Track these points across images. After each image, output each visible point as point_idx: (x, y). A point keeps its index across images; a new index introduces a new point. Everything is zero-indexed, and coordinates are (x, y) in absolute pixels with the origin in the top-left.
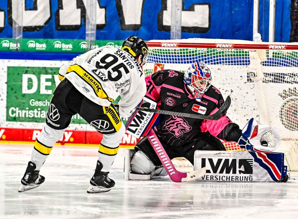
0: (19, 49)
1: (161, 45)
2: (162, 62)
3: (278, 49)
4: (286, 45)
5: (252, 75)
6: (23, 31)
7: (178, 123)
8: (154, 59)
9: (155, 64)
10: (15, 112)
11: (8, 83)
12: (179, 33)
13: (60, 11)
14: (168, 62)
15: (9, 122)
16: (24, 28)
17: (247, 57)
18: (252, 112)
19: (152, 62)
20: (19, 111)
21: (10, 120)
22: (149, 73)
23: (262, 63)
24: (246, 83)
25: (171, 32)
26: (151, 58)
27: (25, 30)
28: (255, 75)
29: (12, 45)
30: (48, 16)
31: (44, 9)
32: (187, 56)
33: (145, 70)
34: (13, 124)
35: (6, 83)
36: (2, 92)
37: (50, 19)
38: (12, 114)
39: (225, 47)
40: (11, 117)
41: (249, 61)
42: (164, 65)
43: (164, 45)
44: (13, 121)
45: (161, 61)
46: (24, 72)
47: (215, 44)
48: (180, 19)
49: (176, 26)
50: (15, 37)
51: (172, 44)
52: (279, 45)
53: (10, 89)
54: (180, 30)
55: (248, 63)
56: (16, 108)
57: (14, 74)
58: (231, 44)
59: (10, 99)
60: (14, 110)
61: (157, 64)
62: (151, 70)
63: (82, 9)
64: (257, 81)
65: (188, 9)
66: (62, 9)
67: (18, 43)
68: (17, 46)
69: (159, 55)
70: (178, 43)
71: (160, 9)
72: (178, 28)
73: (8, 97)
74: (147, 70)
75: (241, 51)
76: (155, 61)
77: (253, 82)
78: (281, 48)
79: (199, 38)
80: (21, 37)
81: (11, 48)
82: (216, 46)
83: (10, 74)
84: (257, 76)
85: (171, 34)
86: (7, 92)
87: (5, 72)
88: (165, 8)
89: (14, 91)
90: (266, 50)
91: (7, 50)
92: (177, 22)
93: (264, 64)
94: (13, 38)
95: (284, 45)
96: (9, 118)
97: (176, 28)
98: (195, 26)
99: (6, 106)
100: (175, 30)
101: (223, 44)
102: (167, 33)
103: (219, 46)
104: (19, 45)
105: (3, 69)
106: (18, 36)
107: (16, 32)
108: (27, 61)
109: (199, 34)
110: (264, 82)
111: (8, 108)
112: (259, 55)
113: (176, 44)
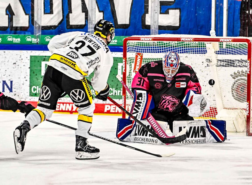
0: (38, 42)
1: (140, 39)
2: (142, 52)
3: (227, 42)
4: (232, 39)
5: (208, 61)
6: (42, 29)
7: (169, 100)
8: (135, 50)
9: (136, 53)
10: (36, 90)
11: (30, 68)
12: (156, 30)
13: (70, 14)
14: (146, 52)
15: (32, 97)
16: (43, 27)
17: (205, 48)
18: (211, 88)
19: (134, 52)
20: (39, 89)
21: (32, 96)
22: (132, 60)
23: (216, 52)
24: (206, 67)
25: (151, 29)
26: (133, 49)
27: (43, 28)
28: (210, 61)
29: (33, 40)
30: (61, 18)
31: (58, 13)
32: (160, 47)
33: (128, 58)
34: (34, 98)
35: (29, 68)
36: (26, 75)
37: (62, 20)
38: (34, 91)
39: (187, 40)
40: (33, 93)
41: (206, 51)
42: (143, 54)
43: (142, 39)
44: (34, 96)
45: (140, 51)
46: (43, 60)
47: (180, 38)
48: (157, 20)
49: (154, 25)
50: (36, 34)
51: (148, 38)
52: (227, 39)
53: (32, 72)
54: (157, 28)
55: (205, 52)
56: (36, 87)
57: (35, 61)
58: (192, 38)
59: (32, 79)
60: (36, 88)
61: (137, 53)
62: (133, 58)
63: (86, 13)
64: (212, 66)
65: (164, 12)
66: (71, 13)
67: (38, 39)
68: (37, 40)
69: (139, 47)
70: (153, 38)
71: (143, 13)
72: (155, 27)
73: (31, 78)
74: (130, 58)
75: (200, 43)
76: (136, 51)
77: (209, 66)
78: (229, 41)
79: (169, 34)
80: (40, 34)
81: (33, 42)
82: (181, 40)
83: (32, 62)
84: (211, 62)
85: (151, 31)
86: (30, 75)
87: (29, 60)
88: (147, 12)
89: (35, 74)
90: (219, 43)
91: (30, 43)
92: (155, 22)
93: (217, 53)
94: (34, 35)
95: (231, 39)
96: (31, 94)
97: (154, 27)
98: (169, 25)
99: (29, 85)
100: (154, 28)
101: (186, 38)
102: (148, 31)
103: (183, 40)
104: (38, 40)
105: (27, 58)
106: (38, 33)
107: (36, 30)
108: (45, 51)
109: (172, 31)
110: (217, 66)
111: (31, 87)
112: (213, 46)
113: (152, 38)
